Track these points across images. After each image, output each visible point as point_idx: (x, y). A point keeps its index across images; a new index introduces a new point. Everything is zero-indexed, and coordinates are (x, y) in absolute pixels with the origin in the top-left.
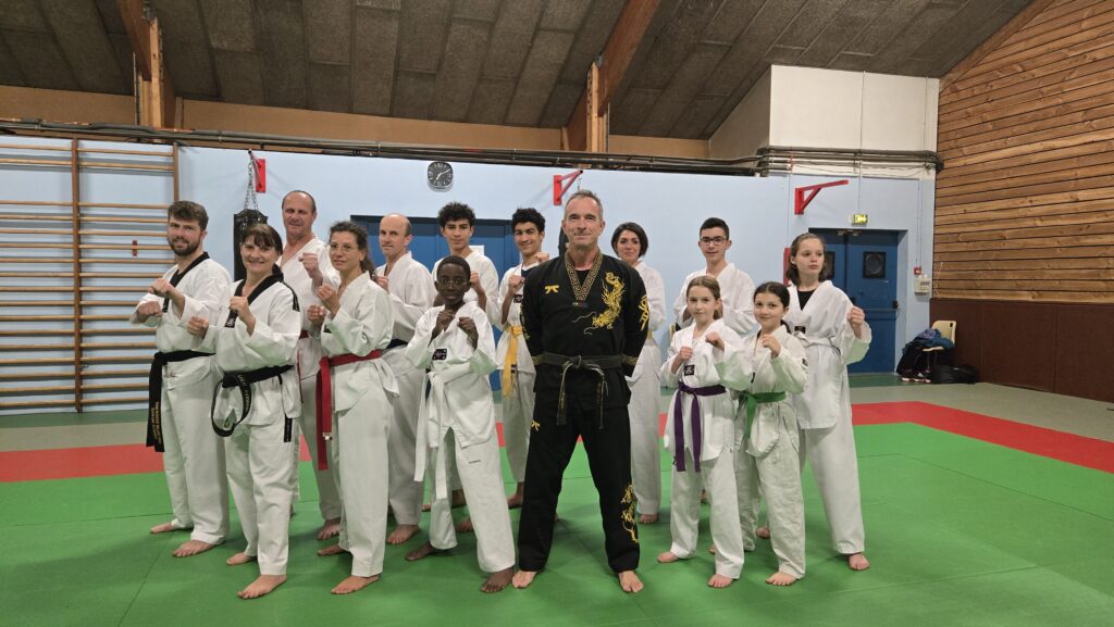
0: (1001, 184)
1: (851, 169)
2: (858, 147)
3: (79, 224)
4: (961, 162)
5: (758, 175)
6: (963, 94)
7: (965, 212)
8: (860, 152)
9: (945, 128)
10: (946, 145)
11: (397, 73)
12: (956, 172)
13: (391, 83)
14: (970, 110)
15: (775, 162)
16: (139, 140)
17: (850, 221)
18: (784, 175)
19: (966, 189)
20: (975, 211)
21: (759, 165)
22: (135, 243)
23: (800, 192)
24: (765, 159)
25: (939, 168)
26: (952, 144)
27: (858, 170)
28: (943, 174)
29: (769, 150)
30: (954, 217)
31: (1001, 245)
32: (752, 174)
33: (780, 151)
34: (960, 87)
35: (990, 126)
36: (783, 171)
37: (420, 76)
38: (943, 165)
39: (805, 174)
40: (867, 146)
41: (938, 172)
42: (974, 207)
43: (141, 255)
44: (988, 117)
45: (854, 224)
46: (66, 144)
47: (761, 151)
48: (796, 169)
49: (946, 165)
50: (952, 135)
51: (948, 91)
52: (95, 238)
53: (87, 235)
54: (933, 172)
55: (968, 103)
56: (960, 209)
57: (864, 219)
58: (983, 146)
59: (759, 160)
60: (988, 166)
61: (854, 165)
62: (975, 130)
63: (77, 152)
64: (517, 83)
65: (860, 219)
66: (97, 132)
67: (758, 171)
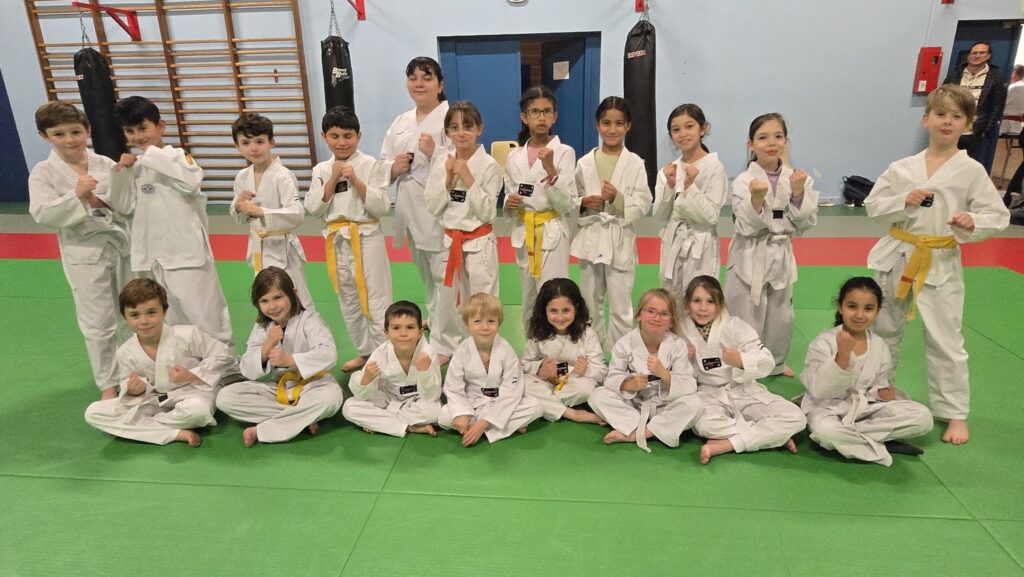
3: (236, 58)
22: (276, 72)
43: (282, 81)
52: (250, 68)
53: (244, 66)
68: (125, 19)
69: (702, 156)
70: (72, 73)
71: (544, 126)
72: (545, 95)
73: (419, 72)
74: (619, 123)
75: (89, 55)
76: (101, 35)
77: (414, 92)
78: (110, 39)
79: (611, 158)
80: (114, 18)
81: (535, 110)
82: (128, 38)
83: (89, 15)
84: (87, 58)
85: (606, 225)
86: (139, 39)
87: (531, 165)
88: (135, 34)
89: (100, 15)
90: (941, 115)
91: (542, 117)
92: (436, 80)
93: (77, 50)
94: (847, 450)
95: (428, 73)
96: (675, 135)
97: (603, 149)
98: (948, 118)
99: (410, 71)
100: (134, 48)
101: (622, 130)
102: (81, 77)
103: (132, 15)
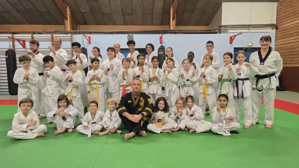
0: (294, 31)
1: (247, 30)
2: (250, 24)
4: (283, 26)
5: (218, 33)
6: (284, 6)
7: (284, 41)
8: (250, 25)
9: (278, 17)
10: (278, 22)
11: (123, 14)
12: (281, 29)
13: (122, 17)
14: (285, 10)
15: (223, 29)
16: (66, 34)
17: (247, 45)
18: (226, 33)
19: (284, 34)
20: (287, 40)
21: (219, 31)
23: (231, 38)
24: (221, 29)
25: (277, 29)
26: (280, 21)
27: (249, 30)
28: (278, 30)
29: (221, 26)
30: (281, 43)
31: (294, 50)
32: (217, 33)
33: (224, 26)
34: (283, 4)
35: (291, 14)
36: (226, 32)
37: (128, 14)
38: (278, 28)
39: (232, 32)
40: (252, 24)
41: (276, 30)
42: (286, 39)
44: (291, 12)
45: (248, 46)
46: (50, 35)
47: (219, 27)
48: (230, 31)
49: (279, 28)
50: (280, 18)
51: (280, 5)
54: (275, 30)
55: (285, 8)
56: (282, 40)
57: (251, 44)
58: (290, 21)
59: (219, 29)
60: (291, 27)
61: (248, 29)
62: (287, 16)
63: (53, 37)
64: (152, 14)
65: (250, 44)
66: (56, 32)
67: (218, 32)
68: (22, 42)
69: (174, 68)
70: (4, 56)
71: (142, 62)
72: (143, 55)
73: (110, 50)
74: (157, 62)
75: (11, 51)
76: (14, 46)
77: (108, 55)
78: (16, 47)
79: (155, 69)
80: (19, 42)
81: (141, 59)
82: (22, 47)
83: (11, 41)
84: (10, 52)
85: (155, 84)
86: (25, 48)
87: (140, 71)
88: (24, 46)
89: (14, 41)
90: (206, 60)
91: (142, 60)
92: (114, 52)
93: (6, 50)
94: (219, 133)
95: (112, 51)
96: (168, 64)
97: (153, 68)
98: (208, 60)
99: (108, 50)
100: (23, 50)
101: (158, 63)
102: (7, 57)
103: (24, 41)
